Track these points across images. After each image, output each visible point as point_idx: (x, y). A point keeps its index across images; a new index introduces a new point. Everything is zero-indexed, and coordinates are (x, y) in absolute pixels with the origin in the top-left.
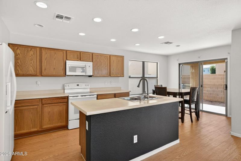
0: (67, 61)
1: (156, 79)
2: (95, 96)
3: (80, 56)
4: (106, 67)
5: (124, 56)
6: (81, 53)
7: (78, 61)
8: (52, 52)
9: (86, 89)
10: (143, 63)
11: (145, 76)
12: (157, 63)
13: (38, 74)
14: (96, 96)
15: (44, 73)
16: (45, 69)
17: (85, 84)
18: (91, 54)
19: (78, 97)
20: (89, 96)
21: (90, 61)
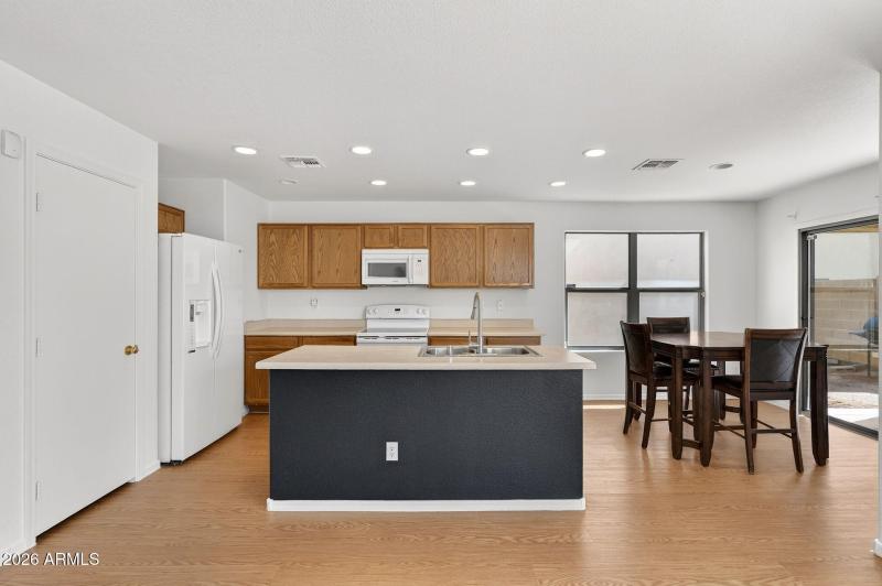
0: (364, 251)
1: (696, 294)
2: (421, 340)
3: (397, 235)
4: (470, 259)
5: (532, 224)
6: (400, 227)
7: (392, 248)
8: (334, 232)
9: (416, 322)
10: (632, 238)
11: (640, 285)
12: (702, 234)
13: (305, 285)
14: (425, 340)
15: (317, 280)
16: (319, 272)
17: (416, 307)
18: (425, 228)
19: (378, 340)
20: (405, 340)
21: (424, 247)
